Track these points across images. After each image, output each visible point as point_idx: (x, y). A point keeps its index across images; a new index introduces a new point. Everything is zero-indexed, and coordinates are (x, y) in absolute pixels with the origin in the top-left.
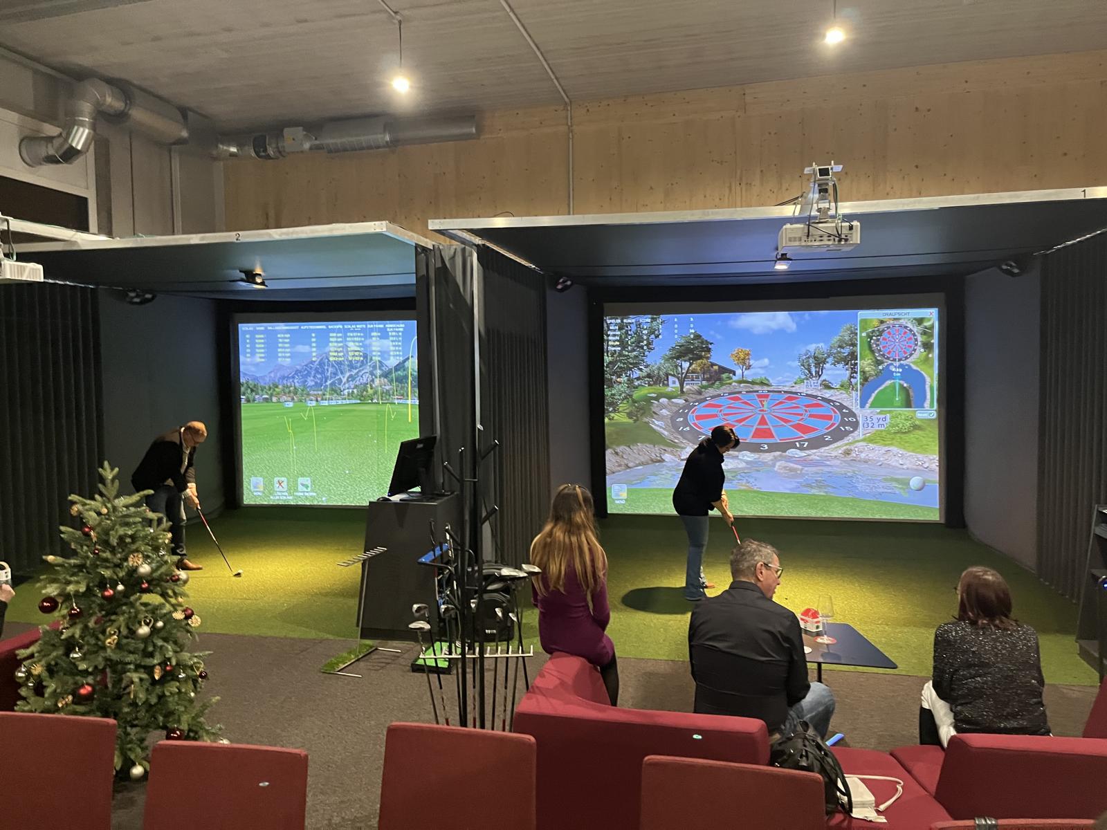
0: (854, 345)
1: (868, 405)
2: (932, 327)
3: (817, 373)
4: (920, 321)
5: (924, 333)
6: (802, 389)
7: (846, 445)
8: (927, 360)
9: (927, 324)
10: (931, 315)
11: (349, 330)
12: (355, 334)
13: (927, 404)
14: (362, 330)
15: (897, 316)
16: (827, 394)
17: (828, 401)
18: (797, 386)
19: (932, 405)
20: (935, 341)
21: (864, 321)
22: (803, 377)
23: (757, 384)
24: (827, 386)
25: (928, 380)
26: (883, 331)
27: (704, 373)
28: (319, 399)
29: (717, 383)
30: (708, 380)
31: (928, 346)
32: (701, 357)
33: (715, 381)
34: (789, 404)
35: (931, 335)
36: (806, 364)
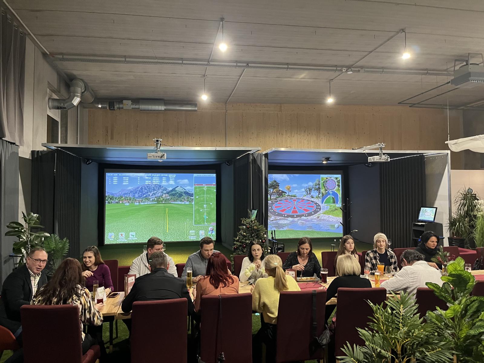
0: (319, 185)
1: (324, 203)
2: (339, 180)
3: (309, 193)
4: (337, 178)
5: (338, 182)
6: (305, 198)
7: (318, 215)
8: (339, 190)
9: (338, 179)
10: (339, 176)
11: (154, 176)
12: (156, 178)
13: (339, 202)
14: (159, 176)
15: (331, 177)
16: (312, 199)
17: (313, 202)
18: (304, 197)
19: (340, 203)
20: (340, 184)
21: (322, 178)
22: (306, 194)
23: (293, 196)
24: (313, 197)
25: (339, 195)
26: (327, 181)
27: (277, 193)
28: (140, 202)
29: (281, 196)
30: (278, 195)
31: (339, 186)
32: (276, 188)
33: (281, 195)
34: (302, 203)
35: (339, 183)
36: (306, 191)
